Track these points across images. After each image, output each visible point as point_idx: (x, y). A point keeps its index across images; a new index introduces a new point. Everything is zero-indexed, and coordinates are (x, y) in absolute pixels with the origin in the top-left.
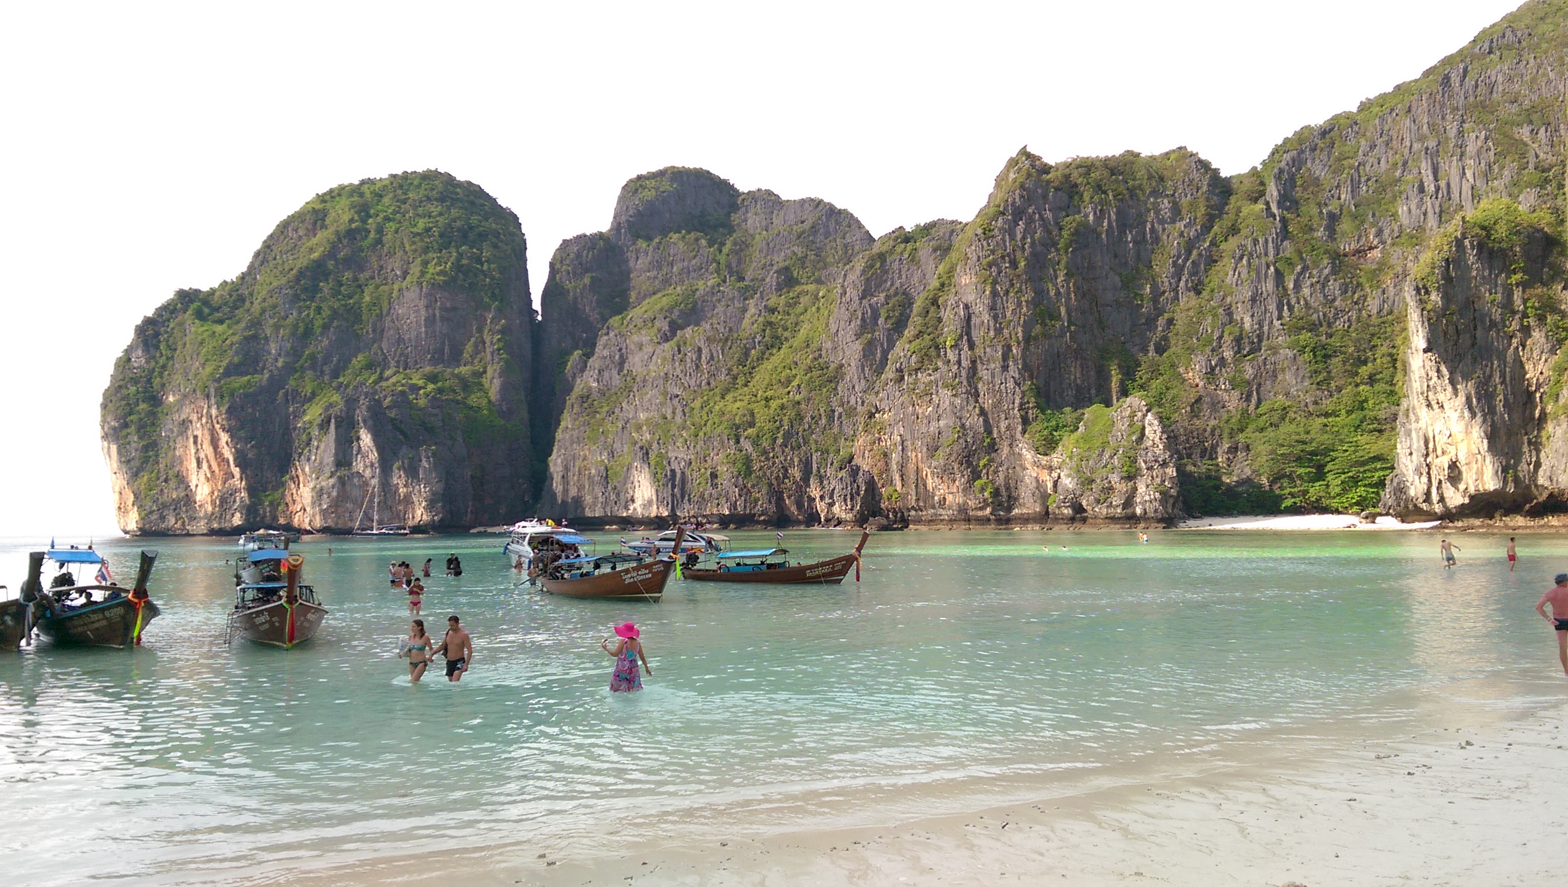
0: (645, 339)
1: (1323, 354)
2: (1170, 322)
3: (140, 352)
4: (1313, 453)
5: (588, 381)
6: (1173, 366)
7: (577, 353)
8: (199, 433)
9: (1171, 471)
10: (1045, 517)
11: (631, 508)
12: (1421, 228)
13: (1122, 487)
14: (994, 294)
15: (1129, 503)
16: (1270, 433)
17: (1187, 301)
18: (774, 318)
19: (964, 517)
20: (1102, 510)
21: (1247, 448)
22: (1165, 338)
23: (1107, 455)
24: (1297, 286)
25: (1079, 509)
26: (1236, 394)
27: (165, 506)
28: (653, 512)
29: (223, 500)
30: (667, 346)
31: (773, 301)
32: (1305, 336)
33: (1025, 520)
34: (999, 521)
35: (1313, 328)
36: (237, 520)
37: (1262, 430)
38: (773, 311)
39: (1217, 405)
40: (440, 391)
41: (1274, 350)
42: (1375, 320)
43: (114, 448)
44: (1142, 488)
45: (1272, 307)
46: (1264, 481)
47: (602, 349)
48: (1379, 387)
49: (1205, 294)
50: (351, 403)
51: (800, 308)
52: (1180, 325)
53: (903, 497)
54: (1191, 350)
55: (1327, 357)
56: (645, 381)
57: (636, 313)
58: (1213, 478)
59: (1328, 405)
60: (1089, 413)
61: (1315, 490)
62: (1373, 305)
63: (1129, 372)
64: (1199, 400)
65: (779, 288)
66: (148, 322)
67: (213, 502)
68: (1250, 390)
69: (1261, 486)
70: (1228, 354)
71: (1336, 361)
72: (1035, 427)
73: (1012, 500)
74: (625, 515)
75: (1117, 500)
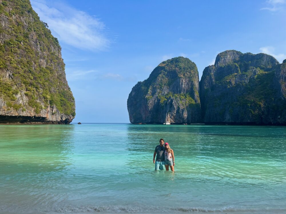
3: (133, 93)
8: (143, 106)
11: (225, 120)
27: (138, 118)
28: (230, 121)
29: (147, 117)
36: (150, 121)
43: (129, 109)
50: (170, 100)
66: (134, 87)
67: (146, 118)
74: (224, 122)
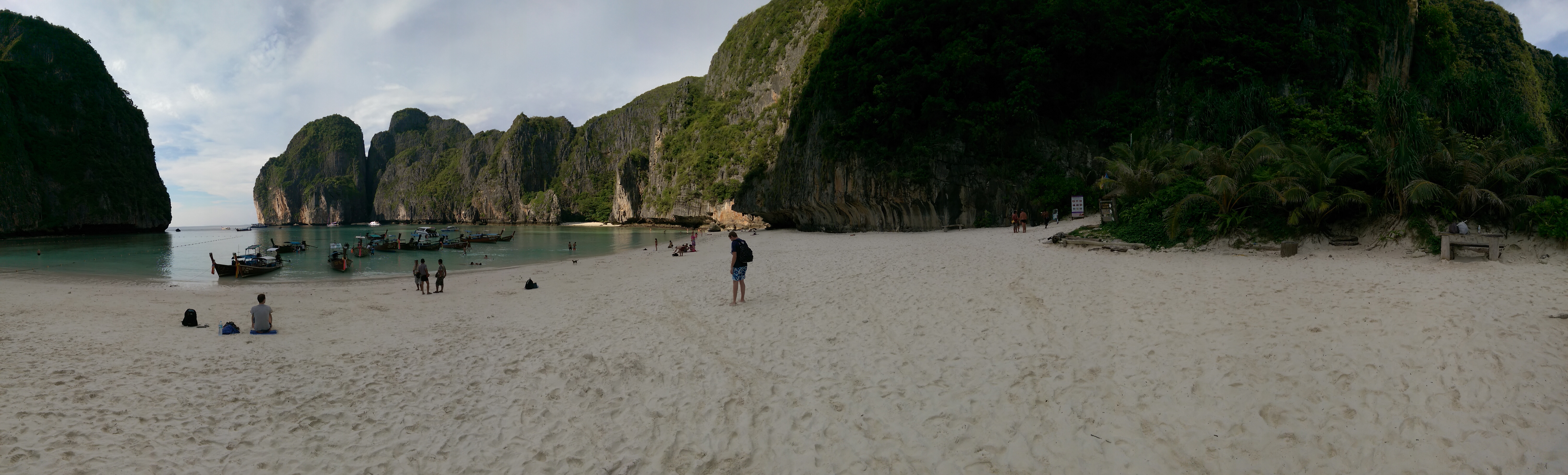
0: (402, 166)
1: (596, 180)
2: (560, 168)
4: (594, 206)
5: (384, 179)
6: (560, 180)
7: (380, 170)
8: (278, 198)
9: (559, 210)
10: (526, 222)
12: (620, 149)
13: (546, 214)
14: (513, 157)
15: (548, 219)
16: (583, 200)
17: (564, 162)
18: (443, 159)
19: (503, 222)
20: (541, 221)
21: (578, 204)
22: (558, 173)
23: (543, 206)
24: (591, 161)
25: (535, 220)
26: (575, 189)
28: (405, 219)
29: (285, 216)
30: (409, 168)
31: (442, 153)
32: (593, 175)
33: (520, 223)
34: (513, 223)
35: (595, 173)
37: (581, 199)
38: (442, 157)
39: (571, 192)
40: (340, 183)
41: (585, 178)
42: (609, 172)
44: (552, 215)
45: (585, 166)
46: (581, 213)
47: (389, 169)
48: (609, 190)
49: (569, 161)
50: (319, 188)
51: (450, 156)
52: (562, 169)
53: (486, 215)
54: (565, 176)
55: (597, 181)
56: (402, 179)
57: (397, 157)
58: (569, 211)
59: (597, 194)
60: (538, 193)
61: (593, 216)
62: (608, 168)
63: (549, 182)
64: (566, 190)
65: (443, 150)
67: (282, 217)
68: (579, 189)
69: (580, 214)
70: (574, 178)
71: (600, 182)
72: (524, 197)
73: (517, 218)
74: (397, 219)
75: (545, 218)
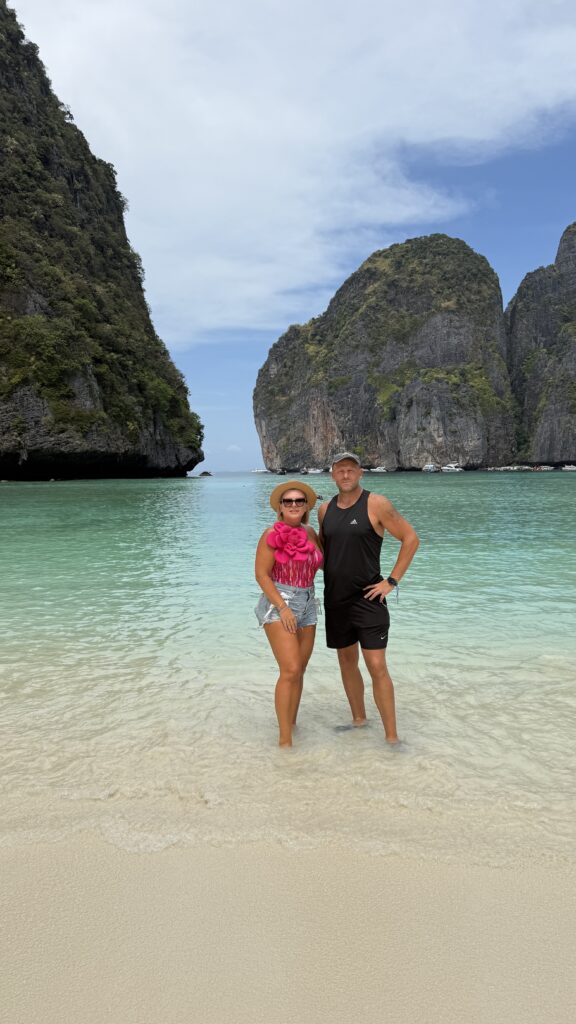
3: (273, 366)
8: (315, 413)
27: (297, 455)
43: (263, 423)
66: (276, 346)
